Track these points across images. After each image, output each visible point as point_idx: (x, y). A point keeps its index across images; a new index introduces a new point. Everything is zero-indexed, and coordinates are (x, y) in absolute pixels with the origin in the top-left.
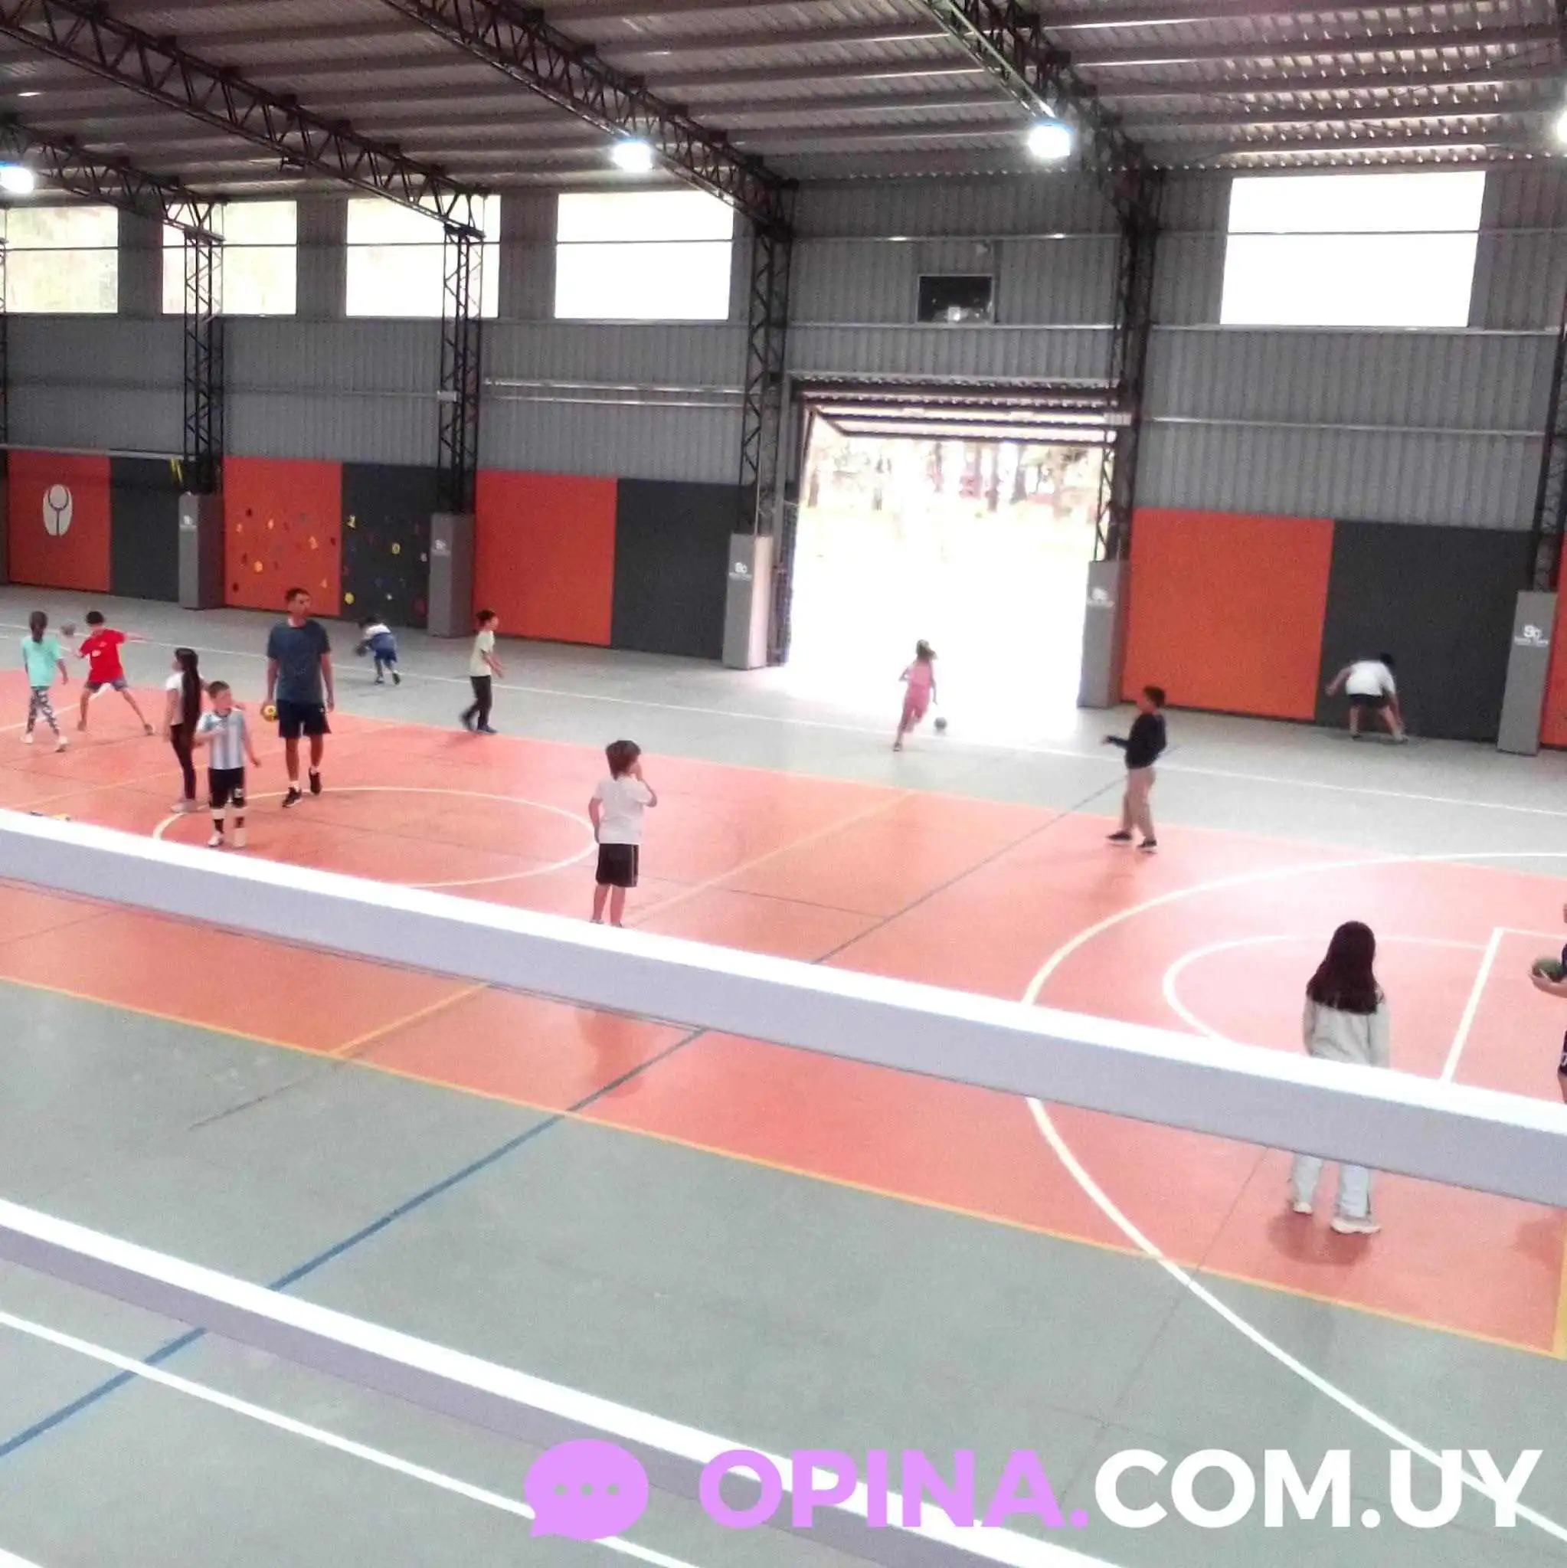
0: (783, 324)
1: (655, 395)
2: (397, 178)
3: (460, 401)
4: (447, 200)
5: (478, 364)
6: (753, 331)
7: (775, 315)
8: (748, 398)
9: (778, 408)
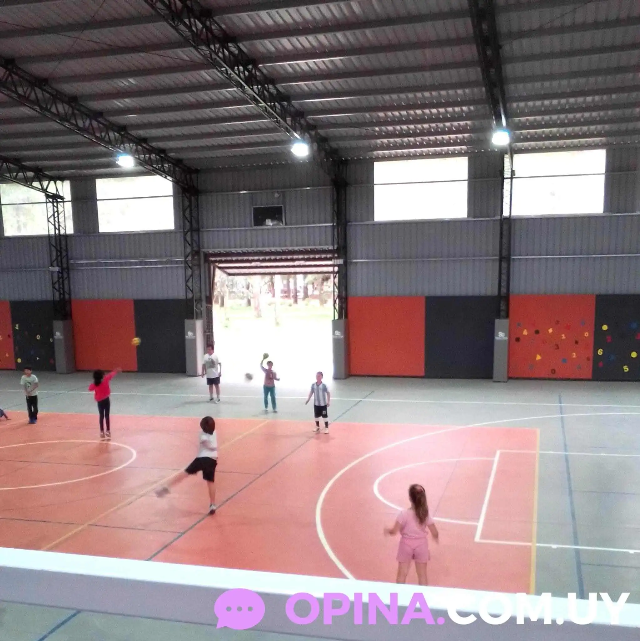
0: (198, 230)
1: (146, 263)
2: (21, 174)
3: (61, 271)
4: (45, 183)
5: (67, 255)
6: (185, 234)
7: (195, 225)
8: (186, 262)
9: (199, 266)
